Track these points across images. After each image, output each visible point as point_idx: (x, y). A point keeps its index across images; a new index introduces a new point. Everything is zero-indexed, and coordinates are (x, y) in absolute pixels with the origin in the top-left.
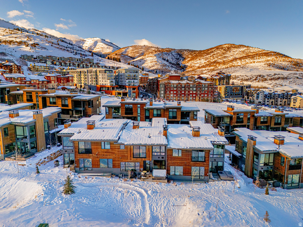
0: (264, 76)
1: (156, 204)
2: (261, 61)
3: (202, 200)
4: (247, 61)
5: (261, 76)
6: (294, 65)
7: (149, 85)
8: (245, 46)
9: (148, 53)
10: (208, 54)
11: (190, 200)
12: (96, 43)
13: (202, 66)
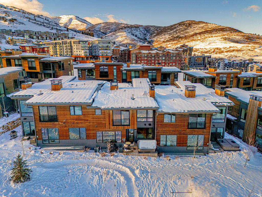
0: (221, 49)
1: (148, 190)
2: (218, 35)
3: (212, 183)
4: (206, 36)
5: (218, 49)
6: (246, 39)
7: (121, 56)
8: (204, 23)
9: (118, 29)
10: (172, 30)
11: (195, 183)
12: (71, 20)
13: (166, 41)
